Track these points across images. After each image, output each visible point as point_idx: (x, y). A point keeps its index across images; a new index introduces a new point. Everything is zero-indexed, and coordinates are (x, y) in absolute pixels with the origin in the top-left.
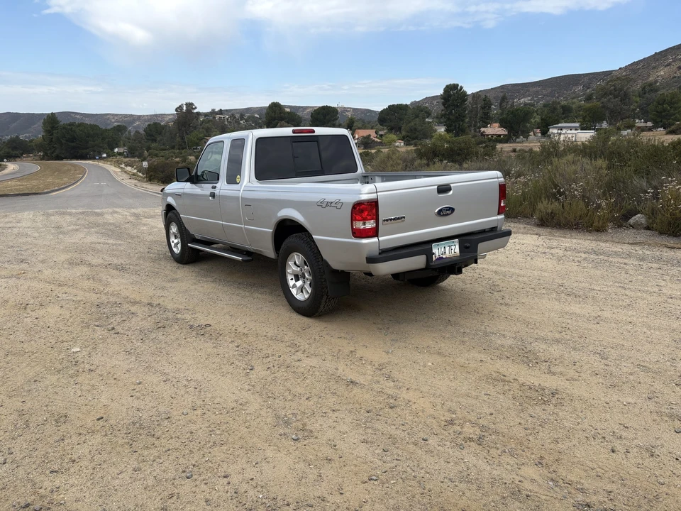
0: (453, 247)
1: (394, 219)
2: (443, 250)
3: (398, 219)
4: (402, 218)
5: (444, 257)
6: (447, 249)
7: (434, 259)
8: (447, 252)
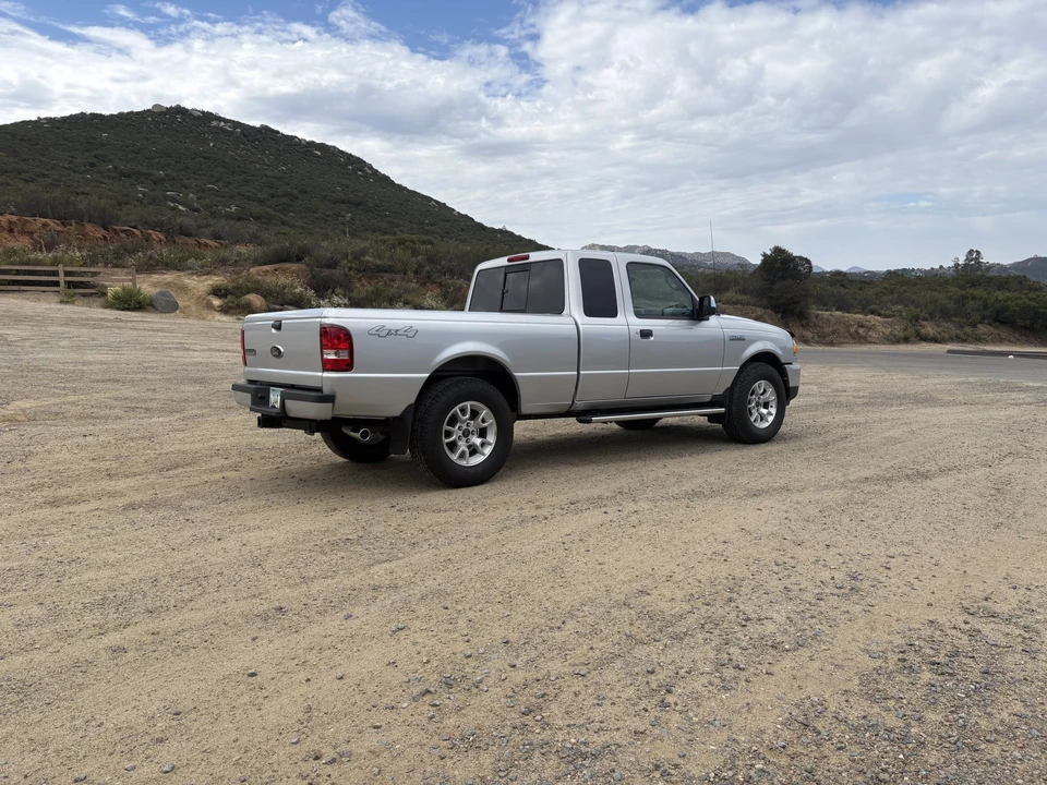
3: (251, 351)
7: (270, 405)
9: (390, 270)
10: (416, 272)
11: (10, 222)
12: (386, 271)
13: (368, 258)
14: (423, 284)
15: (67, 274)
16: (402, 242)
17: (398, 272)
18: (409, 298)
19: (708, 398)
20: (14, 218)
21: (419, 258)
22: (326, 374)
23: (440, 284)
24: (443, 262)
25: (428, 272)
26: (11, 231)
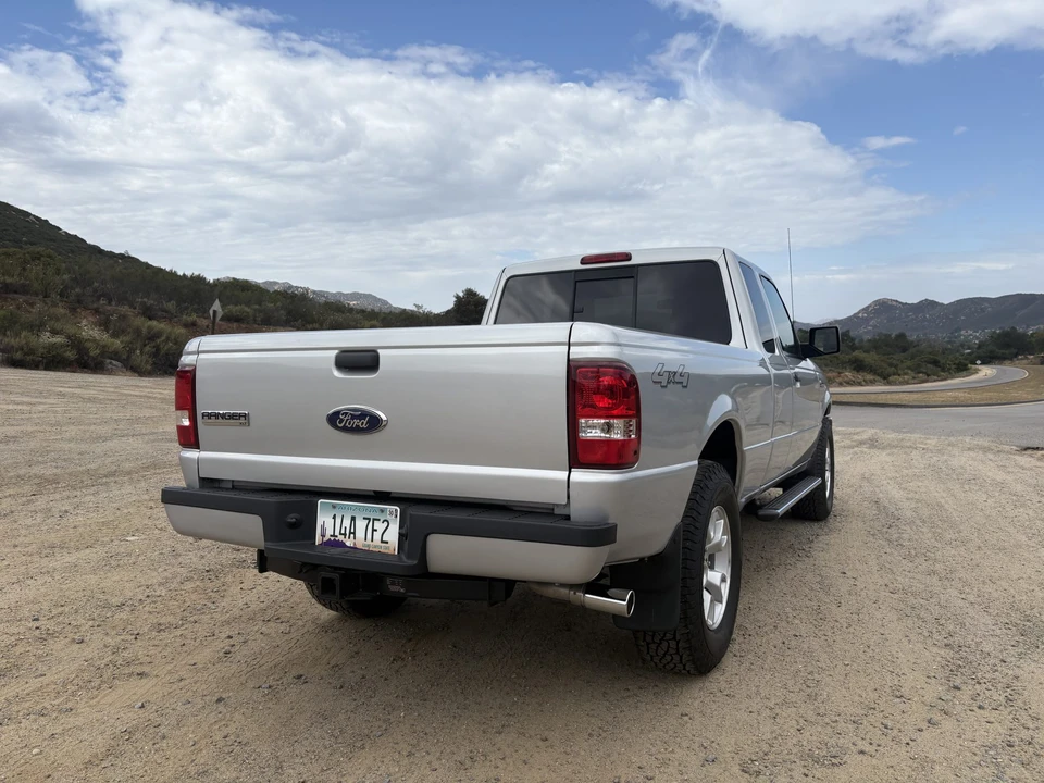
0: (380, 526)
1: (223, 416)
2: (347, 523)
3: (232, 416)
4: (240, 415)
5: (349, 543)
6: (361, 525)
7: (318, 540)
8: (360, 533)
9: (23, 290)
10: (61, 295)
12: (16, 292)
14: (73, 310)
16: (37, 257)
17: (37, 294)
18: (58, 326)
22: (579, 476)
23: (97, 311)
24: (96, 284)
25: (78, 295)
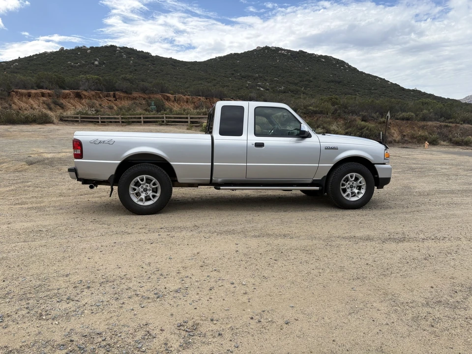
9: (320, 112)
10: (333, 113)
11: (187, 99)
12: (318, 113)
13: (310, 107)
14: (335, 119)
15: (191, 118)
17: (324, 114)
19: (310, 181)
20: (188, 97)
21: (336, 106)
22: (76, 161)
25: (339, 113)
26: (187, 102)
